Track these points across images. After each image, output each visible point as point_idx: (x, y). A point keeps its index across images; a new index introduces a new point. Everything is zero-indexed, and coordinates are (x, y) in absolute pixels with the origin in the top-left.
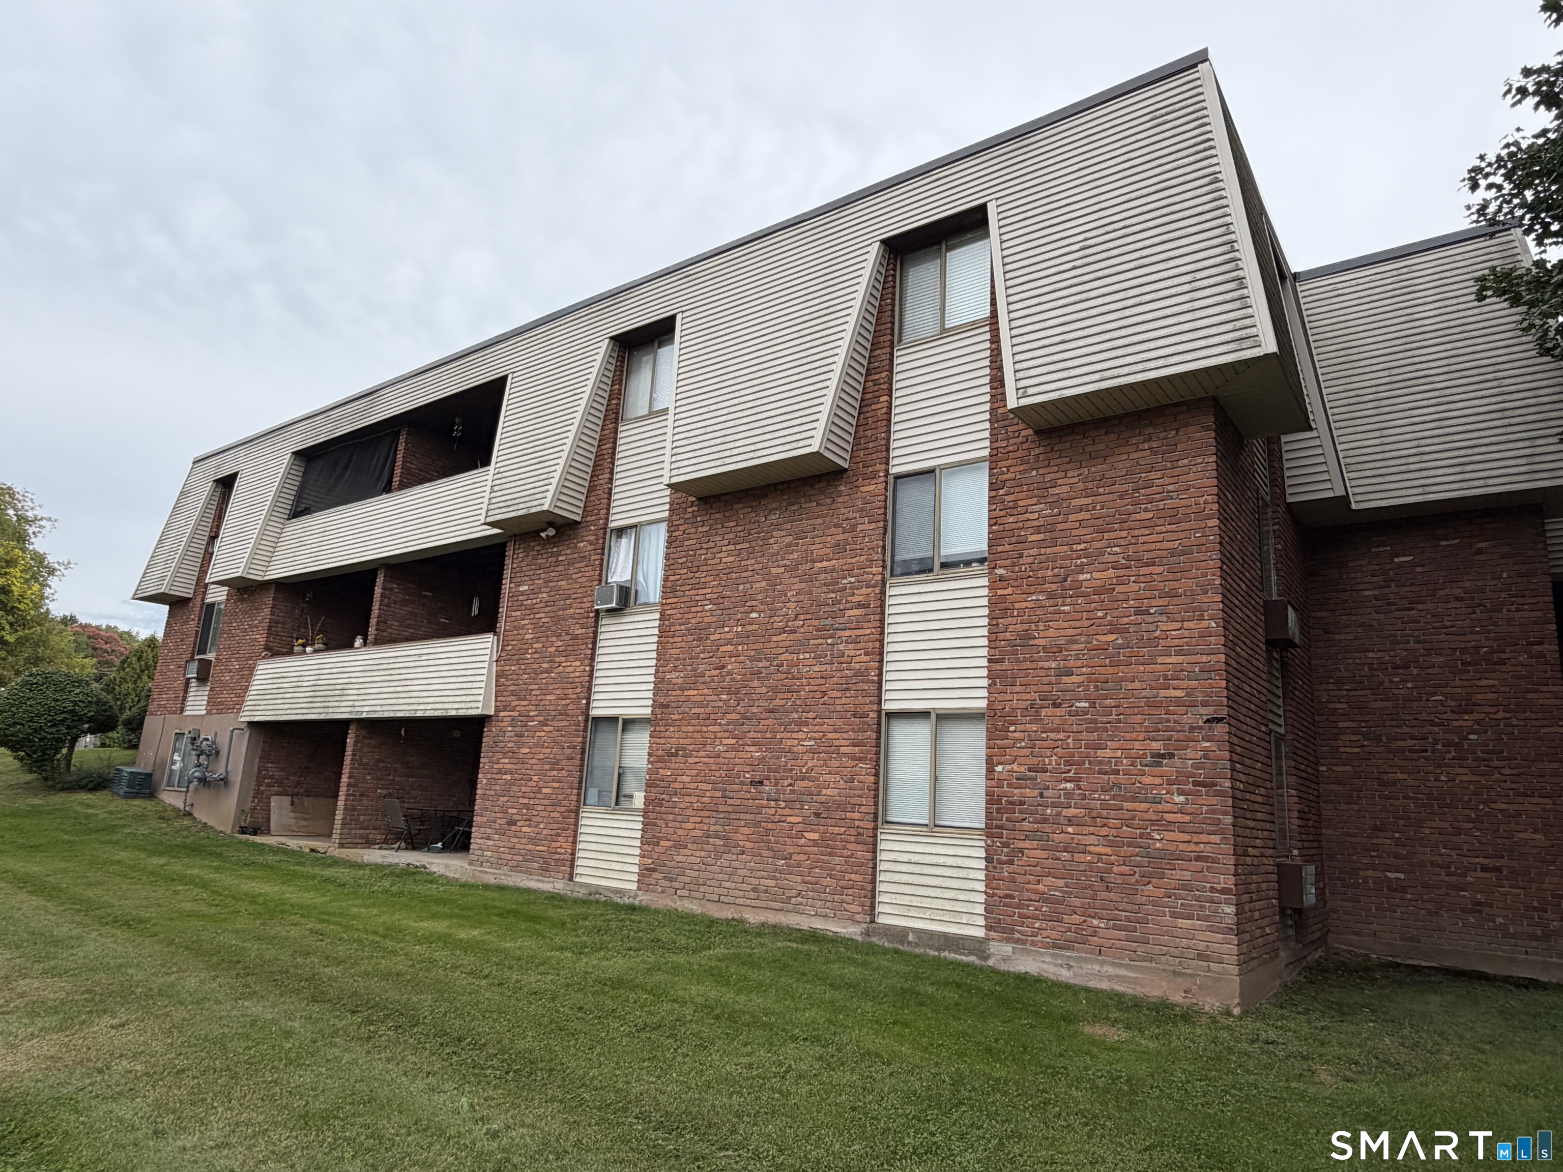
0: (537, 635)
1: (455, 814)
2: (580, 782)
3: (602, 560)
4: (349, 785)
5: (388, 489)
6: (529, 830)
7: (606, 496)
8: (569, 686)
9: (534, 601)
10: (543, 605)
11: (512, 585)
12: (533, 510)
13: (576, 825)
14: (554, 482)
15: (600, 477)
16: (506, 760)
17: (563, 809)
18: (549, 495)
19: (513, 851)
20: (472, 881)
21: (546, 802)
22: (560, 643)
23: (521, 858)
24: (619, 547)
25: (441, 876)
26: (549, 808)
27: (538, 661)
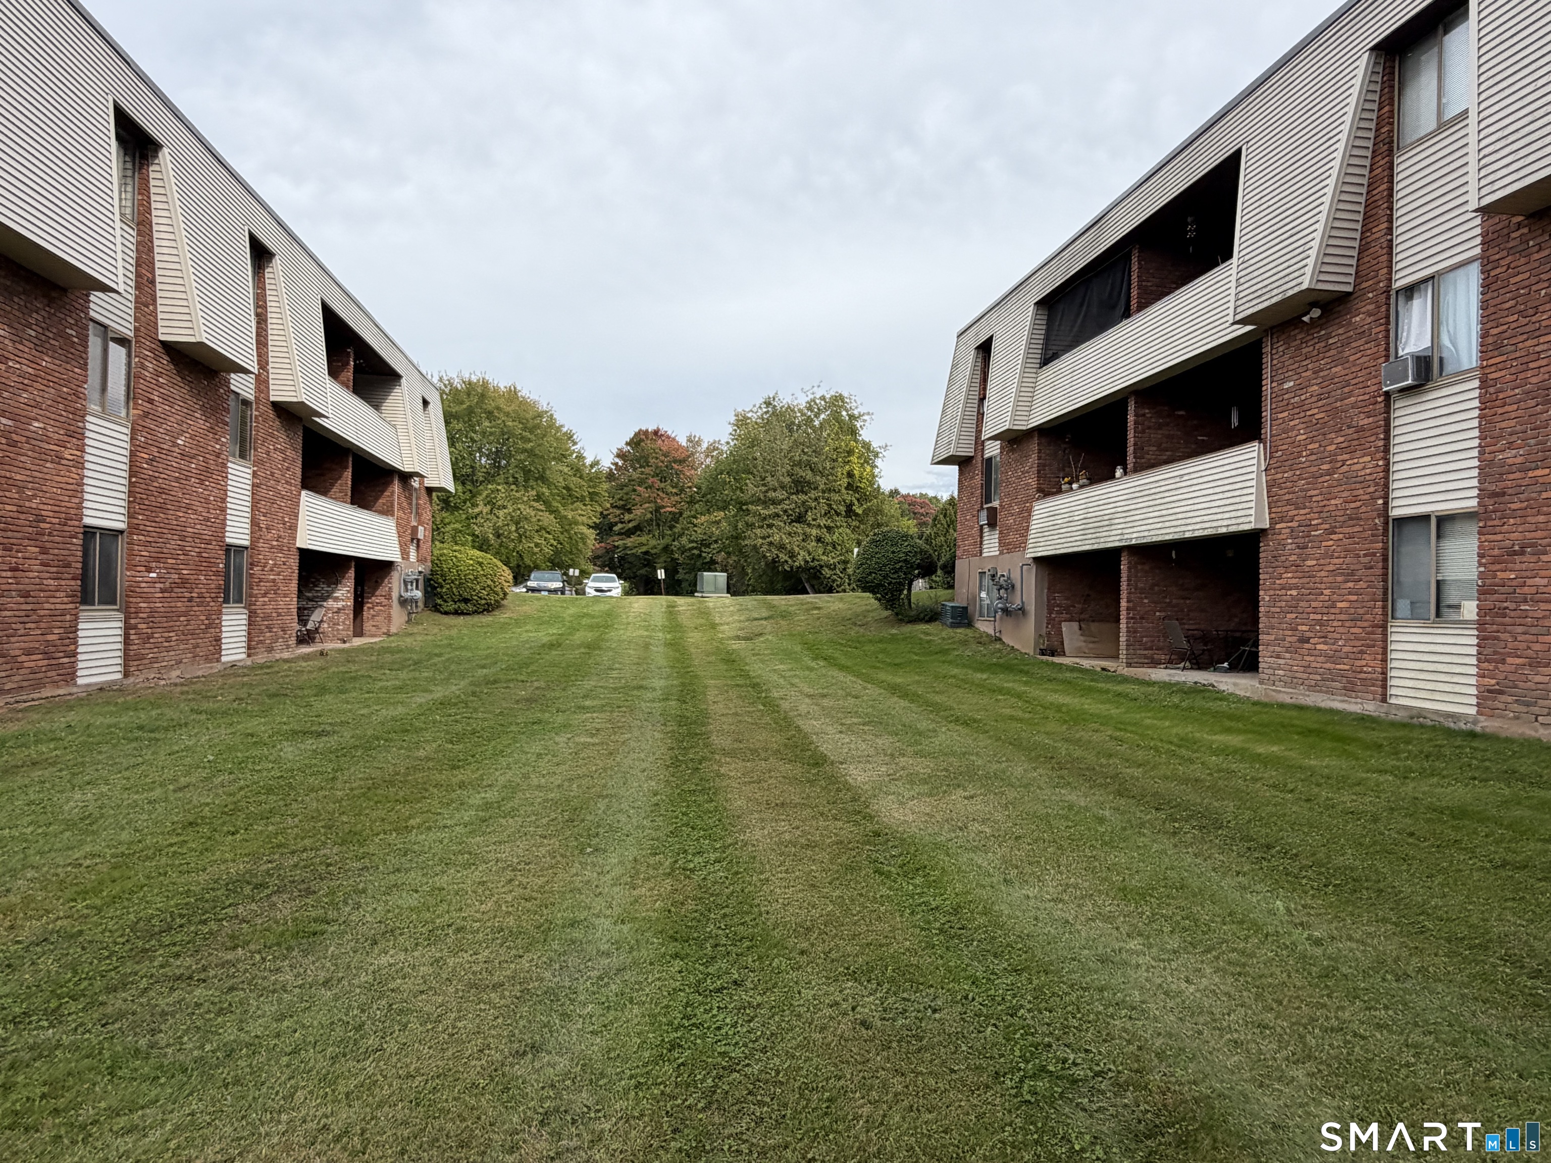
0: (1311, 435)
1: (1238, 634)
2: (1385, 593)
3: (1388, 331)
4: (1128, 609)
5: (1127, 314)
6: (1325, 647)
7: (1385, 251)
8: (1358, 486)
9: (1303, 397)
10: (1314, 399)
11: (1274, 384)
12: (1290, 293)
13: (1385, 641)
14: (1313, 253)
15: (1374, 230)
16: (1290, 575)
17: (1366, 624)
18: (1309, 270)
19: (1309, 670)
20: (1264, 699)
21: (1343, 617)
22: (1341, 439)
23: (1318, 677)
24: (1409, 310)
25: (1231, 694)
26: (1347, 624)
27: (1315, 463)
